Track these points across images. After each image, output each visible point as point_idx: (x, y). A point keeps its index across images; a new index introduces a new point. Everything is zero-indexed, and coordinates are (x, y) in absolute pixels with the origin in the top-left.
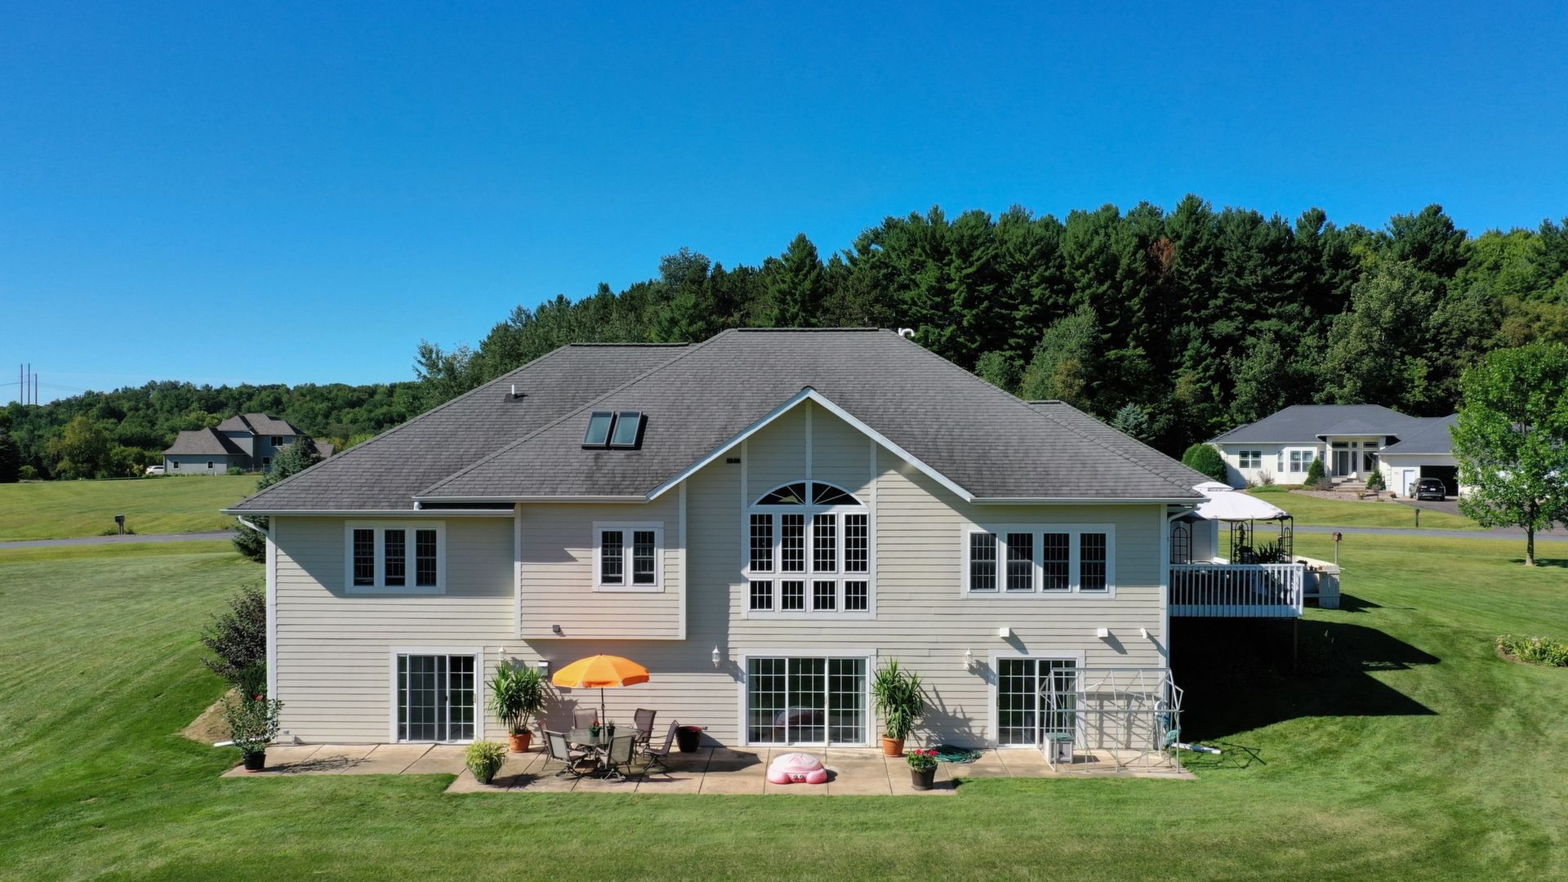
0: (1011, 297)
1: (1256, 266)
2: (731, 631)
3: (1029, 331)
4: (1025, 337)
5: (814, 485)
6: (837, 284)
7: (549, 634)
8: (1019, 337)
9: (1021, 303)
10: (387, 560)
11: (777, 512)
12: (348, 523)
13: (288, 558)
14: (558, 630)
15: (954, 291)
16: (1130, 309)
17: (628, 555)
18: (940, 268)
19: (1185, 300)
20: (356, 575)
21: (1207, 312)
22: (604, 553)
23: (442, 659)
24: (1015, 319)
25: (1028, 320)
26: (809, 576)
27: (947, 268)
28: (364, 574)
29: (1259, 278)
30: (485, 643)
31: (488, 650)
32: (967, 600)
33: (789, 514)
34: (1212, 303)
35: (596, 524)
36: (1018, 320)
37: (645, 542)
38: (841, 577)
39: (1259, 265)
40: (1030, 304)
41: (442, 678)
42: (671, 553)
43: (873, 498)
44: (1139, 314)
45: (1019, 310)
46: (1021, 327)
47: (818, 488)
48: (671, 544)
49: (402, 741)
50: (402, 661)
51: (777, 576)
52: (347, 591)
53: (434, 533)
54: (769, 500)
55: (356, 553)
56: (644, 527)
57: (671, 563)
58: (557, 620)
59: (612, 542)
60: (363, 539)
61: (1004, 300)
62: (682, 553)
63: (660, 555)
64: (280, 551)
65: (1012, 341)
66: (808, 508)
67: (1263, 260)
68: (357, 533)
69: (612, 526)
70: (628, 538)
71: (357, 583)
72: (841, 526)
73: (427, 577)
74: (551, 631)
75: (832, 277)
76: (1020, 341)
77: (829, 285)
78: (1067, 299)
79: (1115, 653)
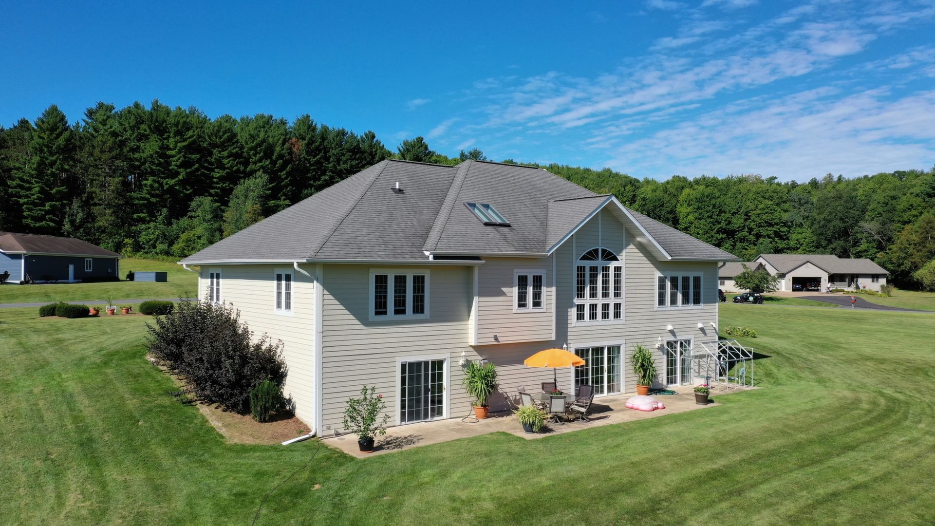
0: (211, 163)
1: (347, 160)
2: (569, 334)
3: (224, 185)
4: (223, 189)
5: (602, 249)
6: (84, 144)
7: (492, 342)
8: (217, 188)
9: (217, 168)
10: (395, 297)
11: (588, 264)
12: (371, 270)
13: (331, 297)
14: (496, 338)
15: (173, 156)
16: (280, 177)
17: (530, 290)
18: (161, 140)
19: (310, 175)
20: (376, 308)
21: (319, 183)
22: (519, 289)
23: (426, 363)
24: (213, 177)
25: (222, 179)
26: (599, 301)
27: (166, 141)
28: (381, 308)
29: (348, 166)
30: (451, 350)
31: (453, 355)
32: (657, 311)
33: (592, 266)
34: (323, 178)
35: (515, 271)
36: (215, 178)
37: (538, 282)
38: (612, 301)
39: (349, 159)
40: (224, 169)
41: (426, 376)
42: (549, 289)
43: (624, 257)
44: (286, 181)
45: (215, 172)
46: (218, 183)
47: (604, 251)
48: (549, 285)
49: (403, 423)
50: (403, 366)
51: (587, 301)
52: (370, 319)
53: (423, 277)
54: (584, 258)
55: (376, 292)
56: (538, 272)
57: (549, 294)
58: (495, 332)
59: (522, 282)
60: (381, 281)
61: (206, 165)
62: (554, 289)
63: (544, 289)
64: (326, 292)
65: (212, 191)
66: (599, 263)
67: (351, 156)
68: (377, 277)
69: (523, 272)
70: (530, 280)
71: (377, 313)
72: (612, 272)
73: (419, 308)
74: (493, 339)
75: (81, 138)
76: (219, 191)
77: (78, 143)
78: (246, 168)
79: (703, 335)
